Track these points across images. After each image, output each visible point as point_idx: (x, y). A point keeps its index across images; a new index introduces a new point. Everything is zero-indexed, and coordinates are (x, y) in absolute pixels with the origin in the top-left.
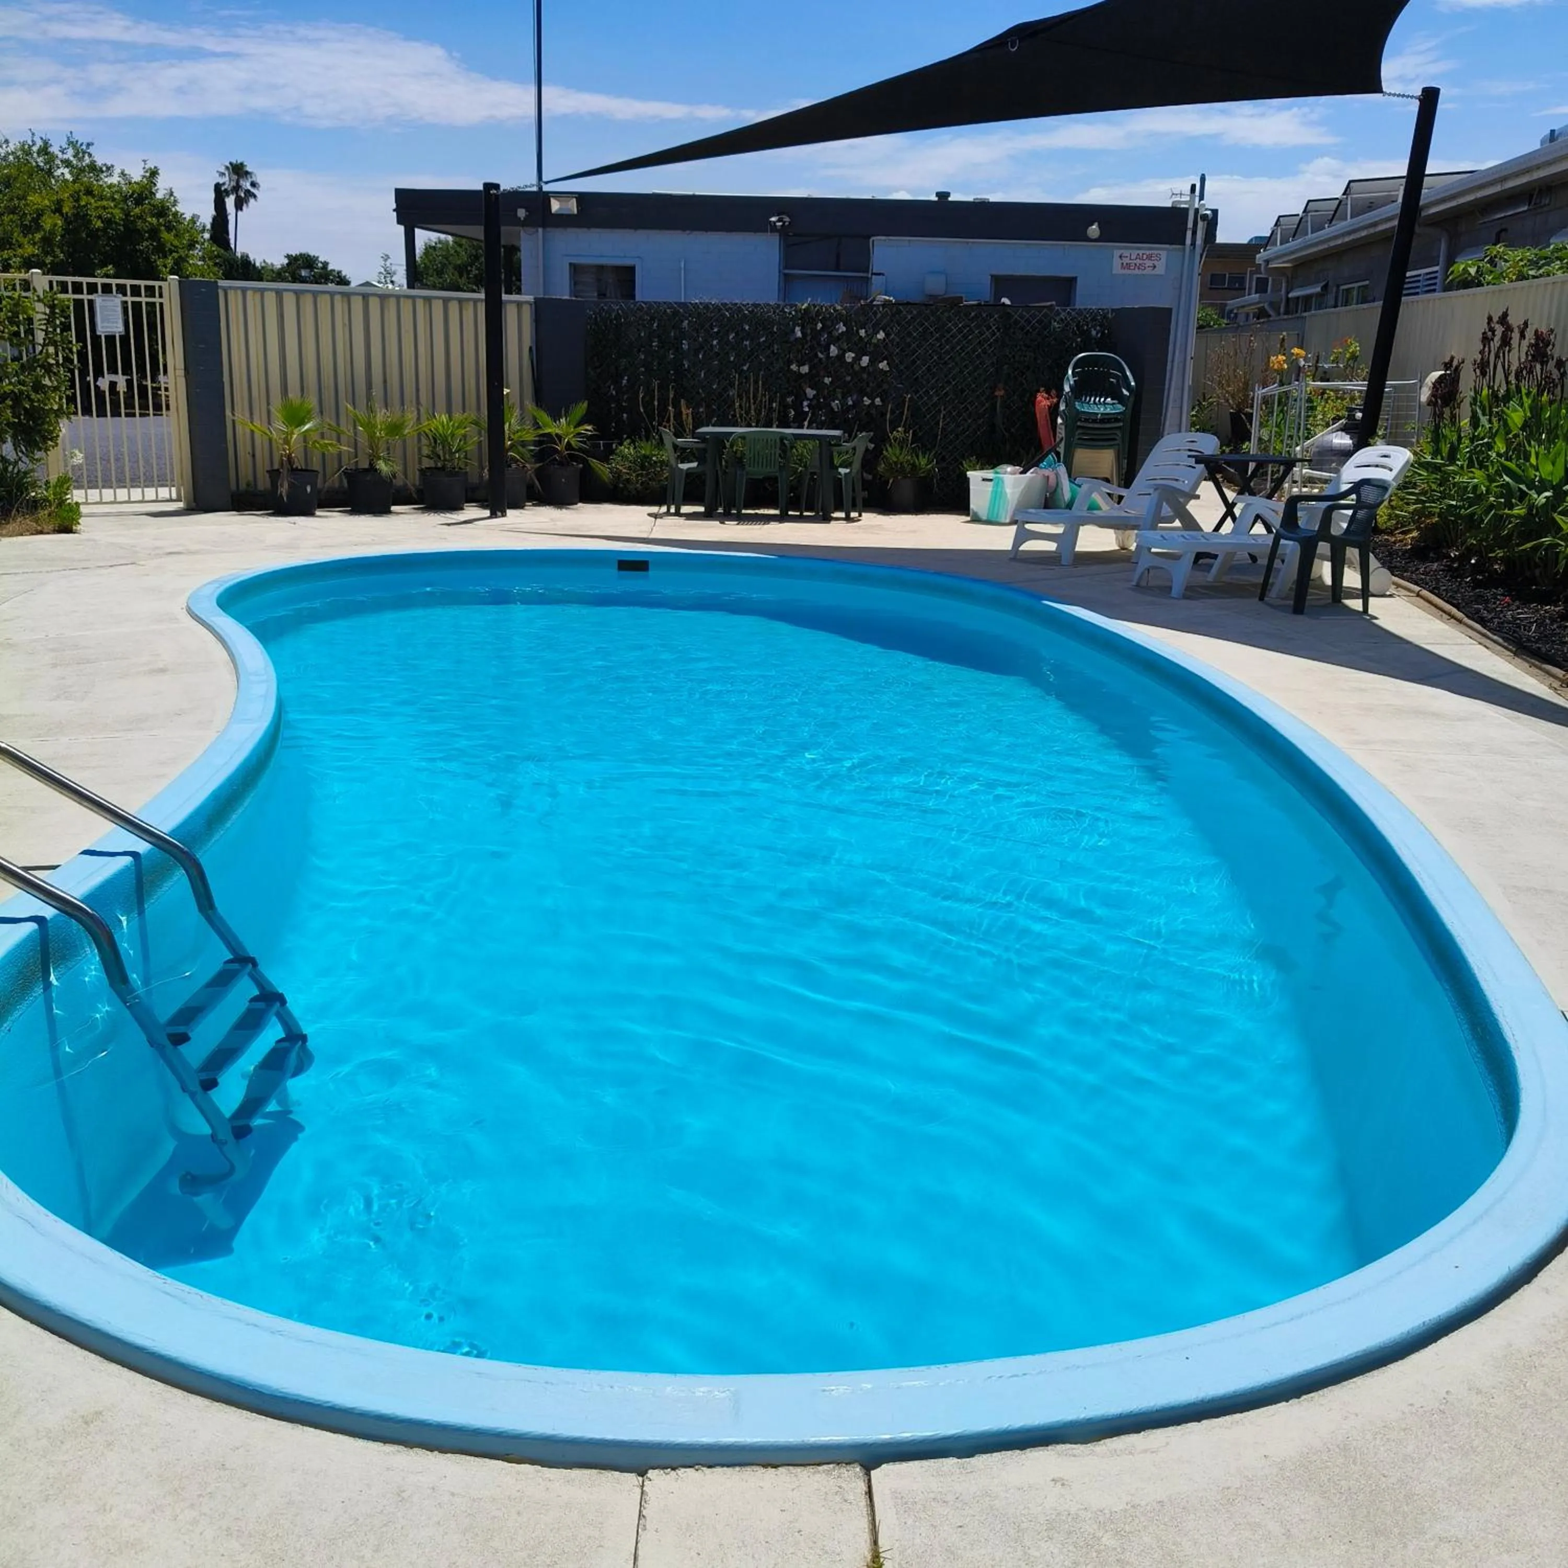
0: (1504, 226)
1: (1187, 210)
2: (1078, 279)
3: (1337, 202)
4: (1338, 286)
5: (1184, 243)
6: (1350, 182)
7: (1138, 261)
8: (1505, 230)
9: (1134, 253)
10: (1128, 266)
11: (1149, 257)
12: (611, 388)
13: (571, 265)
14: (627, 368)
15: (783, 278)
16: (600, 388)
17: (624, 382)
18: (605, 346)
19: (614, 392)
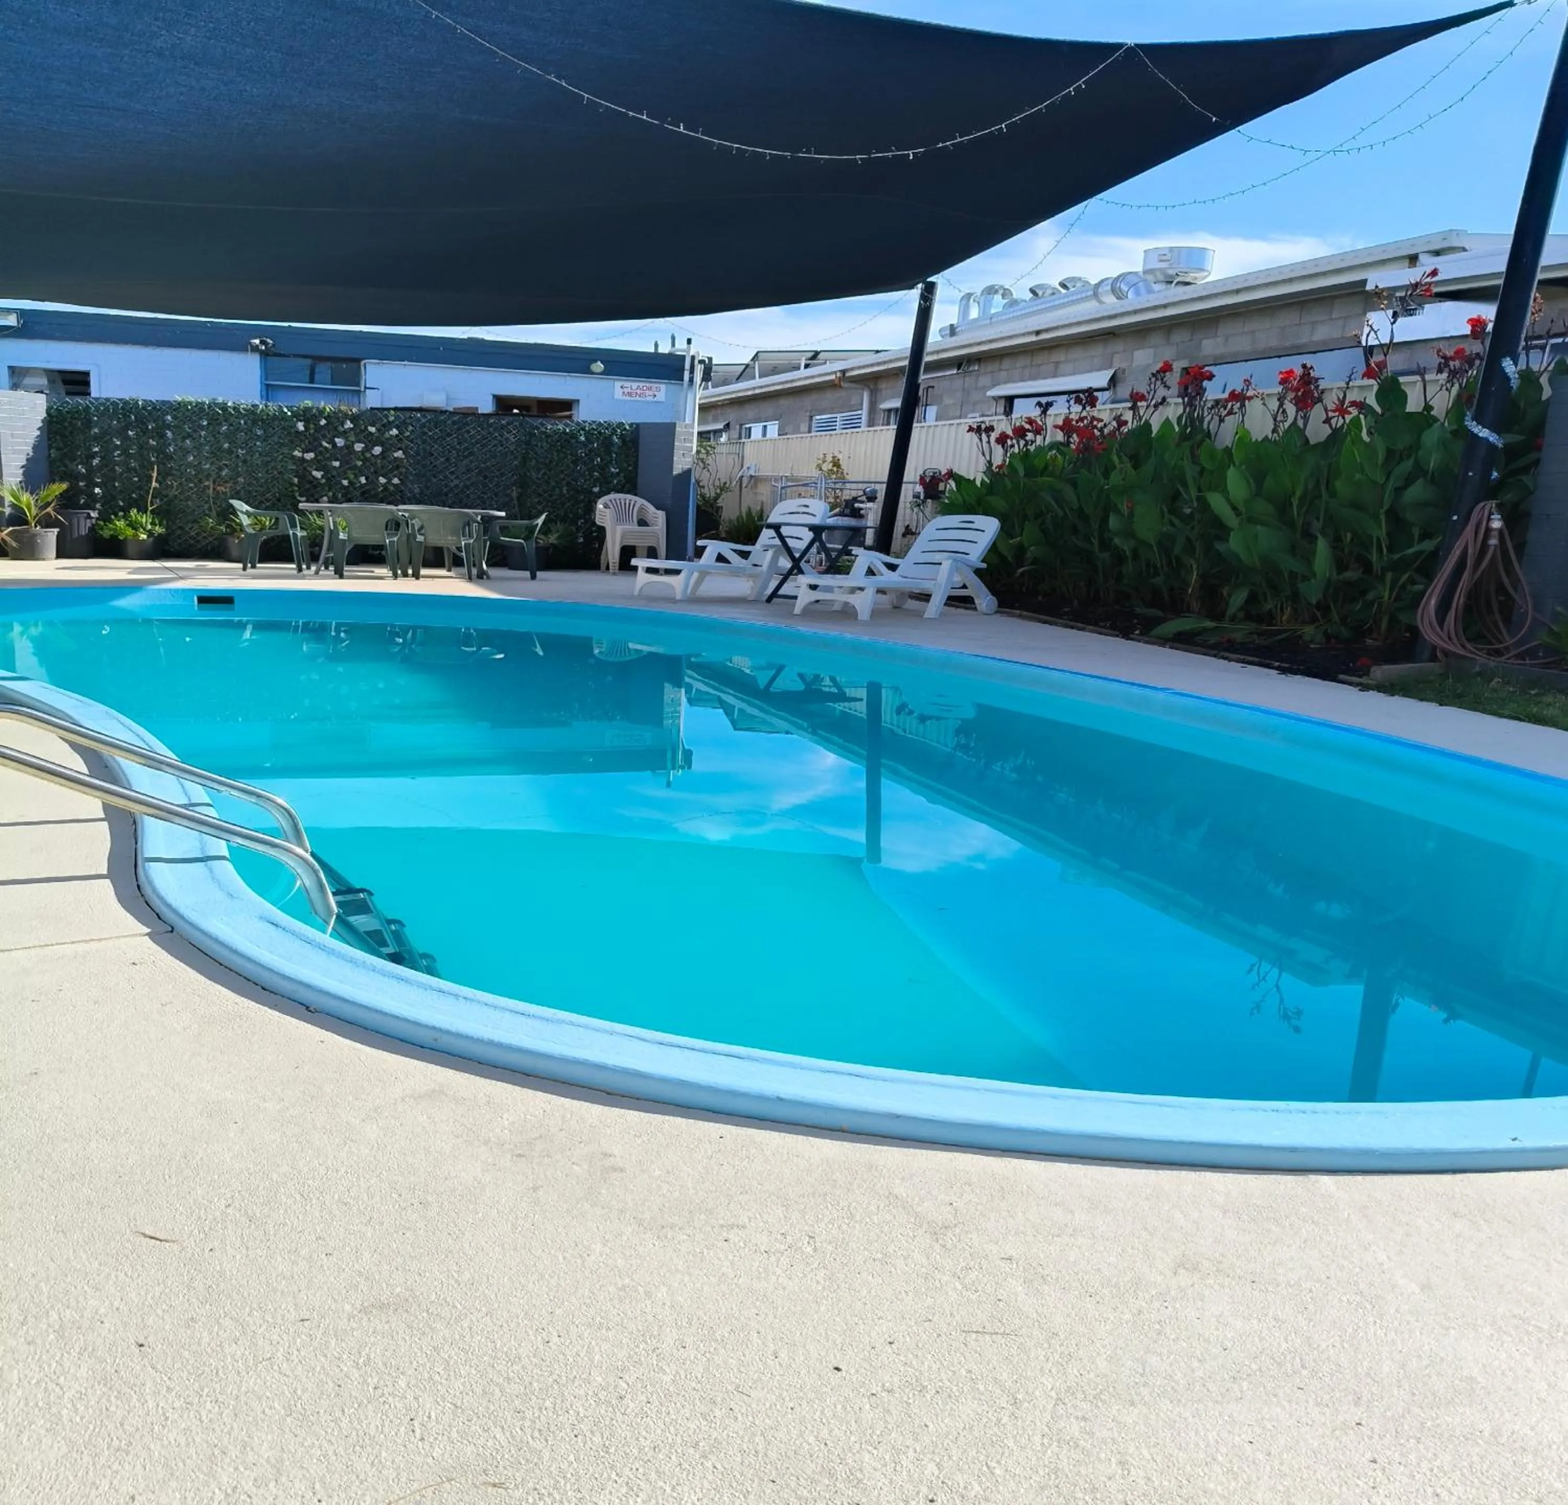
0: (931, 384)
1: (684, 357)
2: (581, 402)
3: (743, 367)
4: (741, 425)
5: (682, 380)
6: (758, 353)
7: (639, 391)
8: (933, 387)
9: (635, 385)
10: (630, 394)
11: (650, 389)
12: (80, 467)
13: (9, 367)
14: (100, 452)
15: (264, 387)
16: (66, 466)
17: (96, 462)
18: (71, 433)
19: (84, 470)
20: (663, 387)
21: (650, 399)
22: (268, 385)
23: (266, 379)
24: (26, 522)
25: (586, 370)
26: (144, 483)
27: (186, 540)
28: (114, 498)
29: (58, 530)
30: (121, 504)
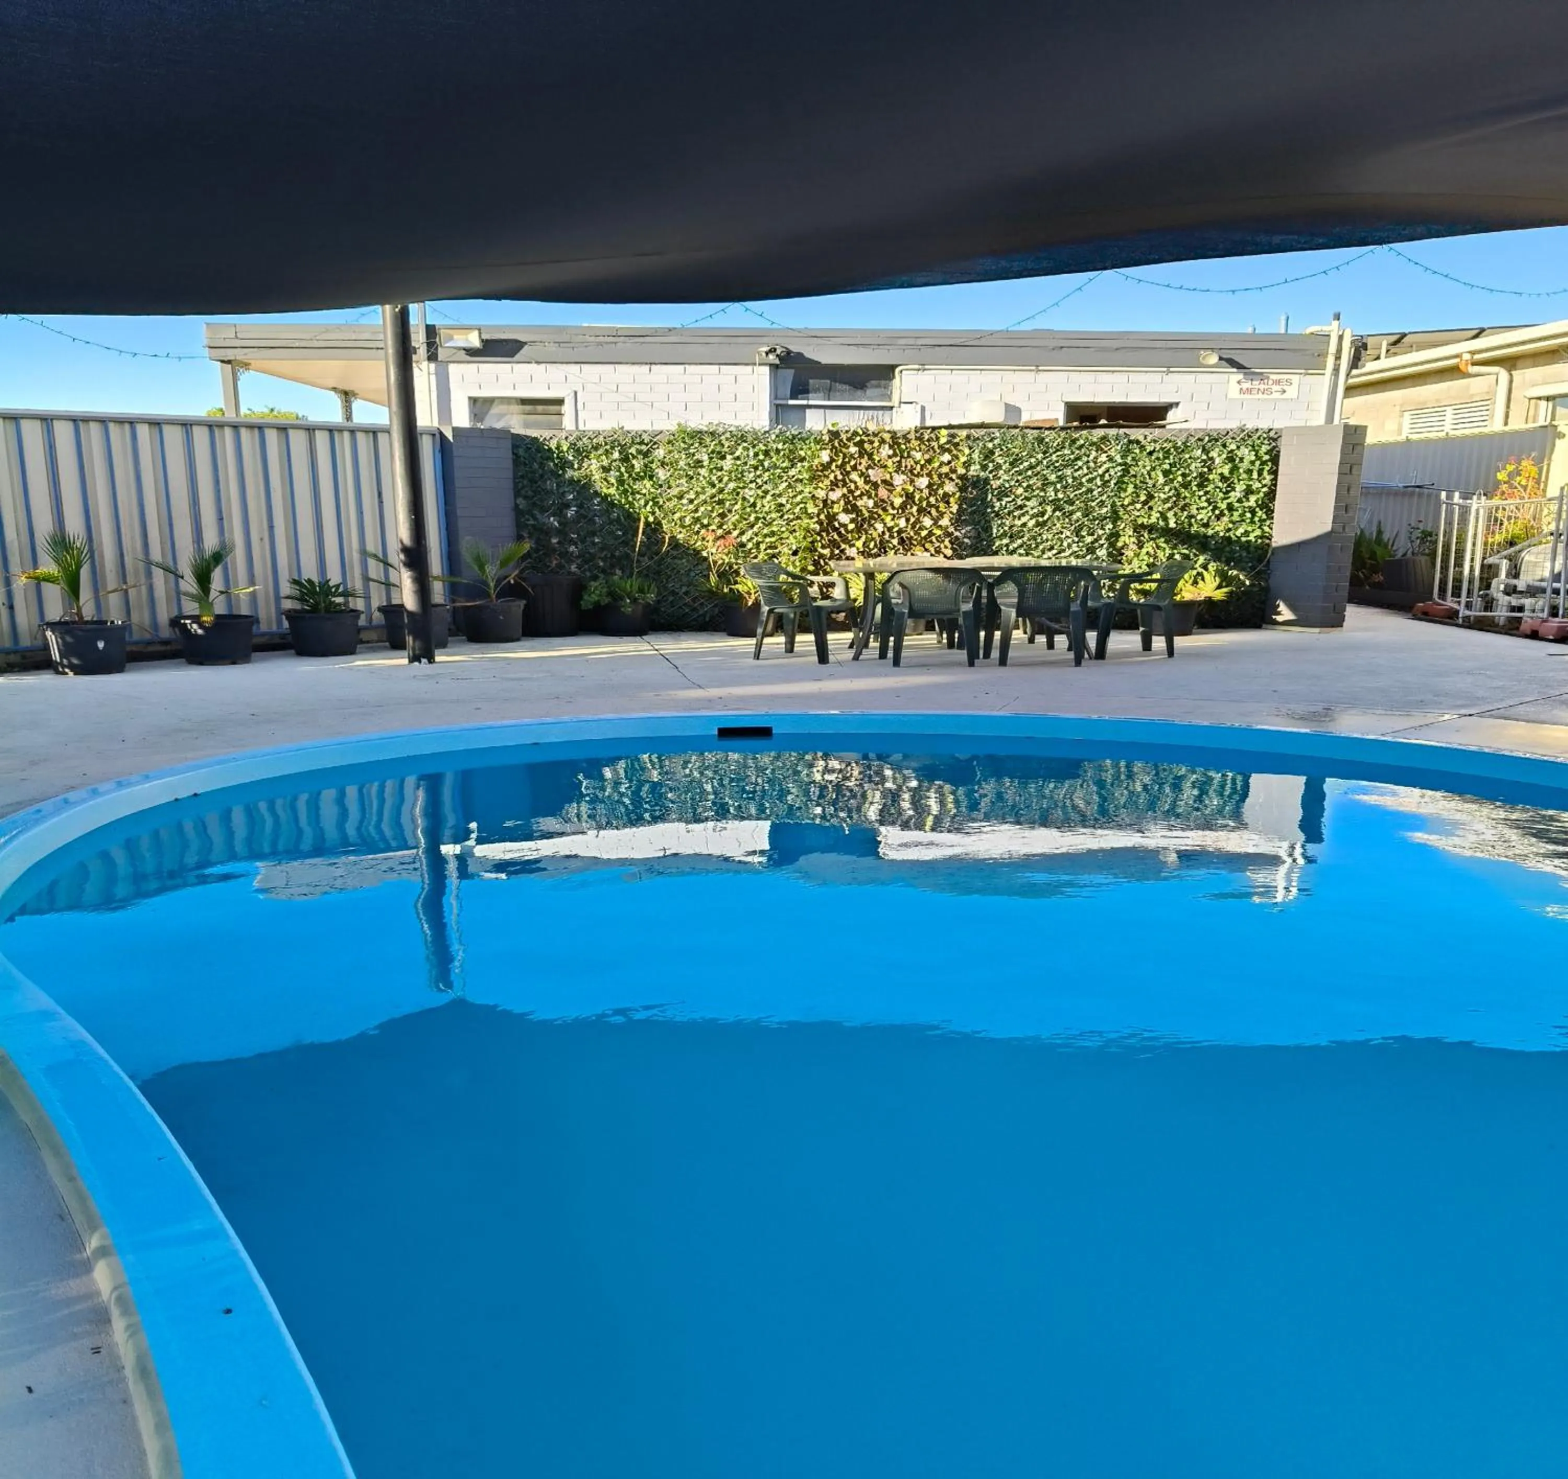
2: (1179, 406)
5: (1325, 368)
7: (1262, 386)
10: (1249, 391)
11: (1277, 382)
12: (552, 519)
13: (470, 398)
14: (574, 499)
15: (774, 408)
16: (535, 519)
17: (571, 513)
18: (542, 476)
19: (556, 523)
20: (1295, 379)
21: (1276, 395)
22: (777, 406)
23: (776, 398)
24: (486, 595)
25: (1195, 364)
26: (630, 536)
27: (680, 607)
28: (593, 557)
29: (524, 602)
30: (601, 564)
